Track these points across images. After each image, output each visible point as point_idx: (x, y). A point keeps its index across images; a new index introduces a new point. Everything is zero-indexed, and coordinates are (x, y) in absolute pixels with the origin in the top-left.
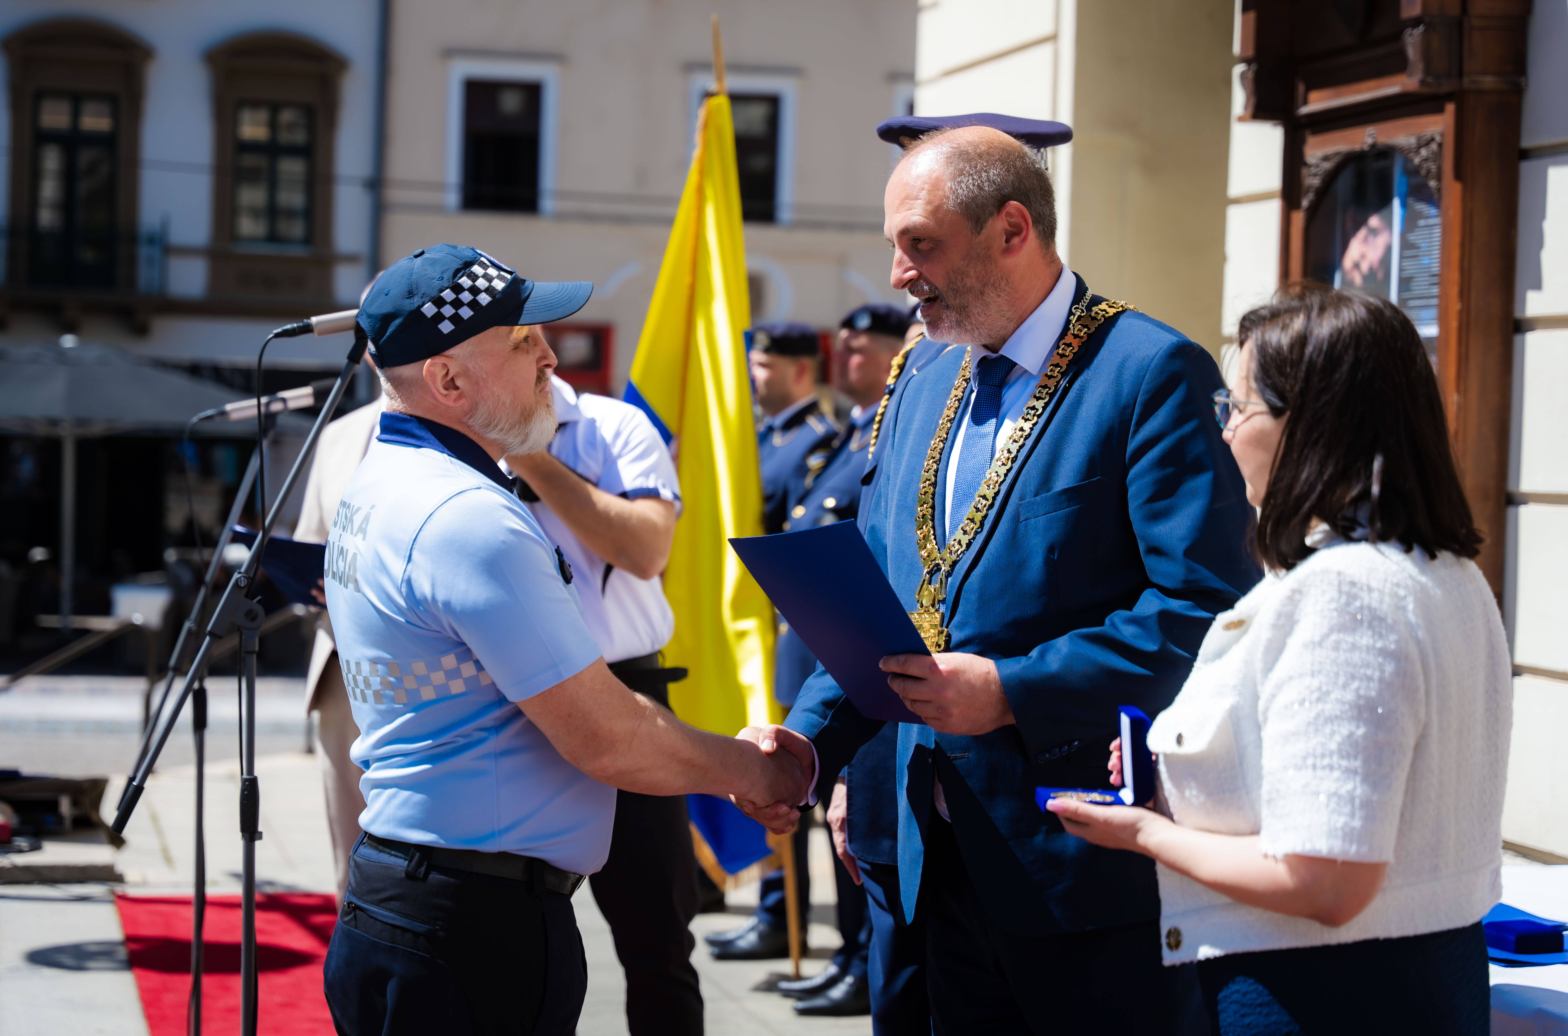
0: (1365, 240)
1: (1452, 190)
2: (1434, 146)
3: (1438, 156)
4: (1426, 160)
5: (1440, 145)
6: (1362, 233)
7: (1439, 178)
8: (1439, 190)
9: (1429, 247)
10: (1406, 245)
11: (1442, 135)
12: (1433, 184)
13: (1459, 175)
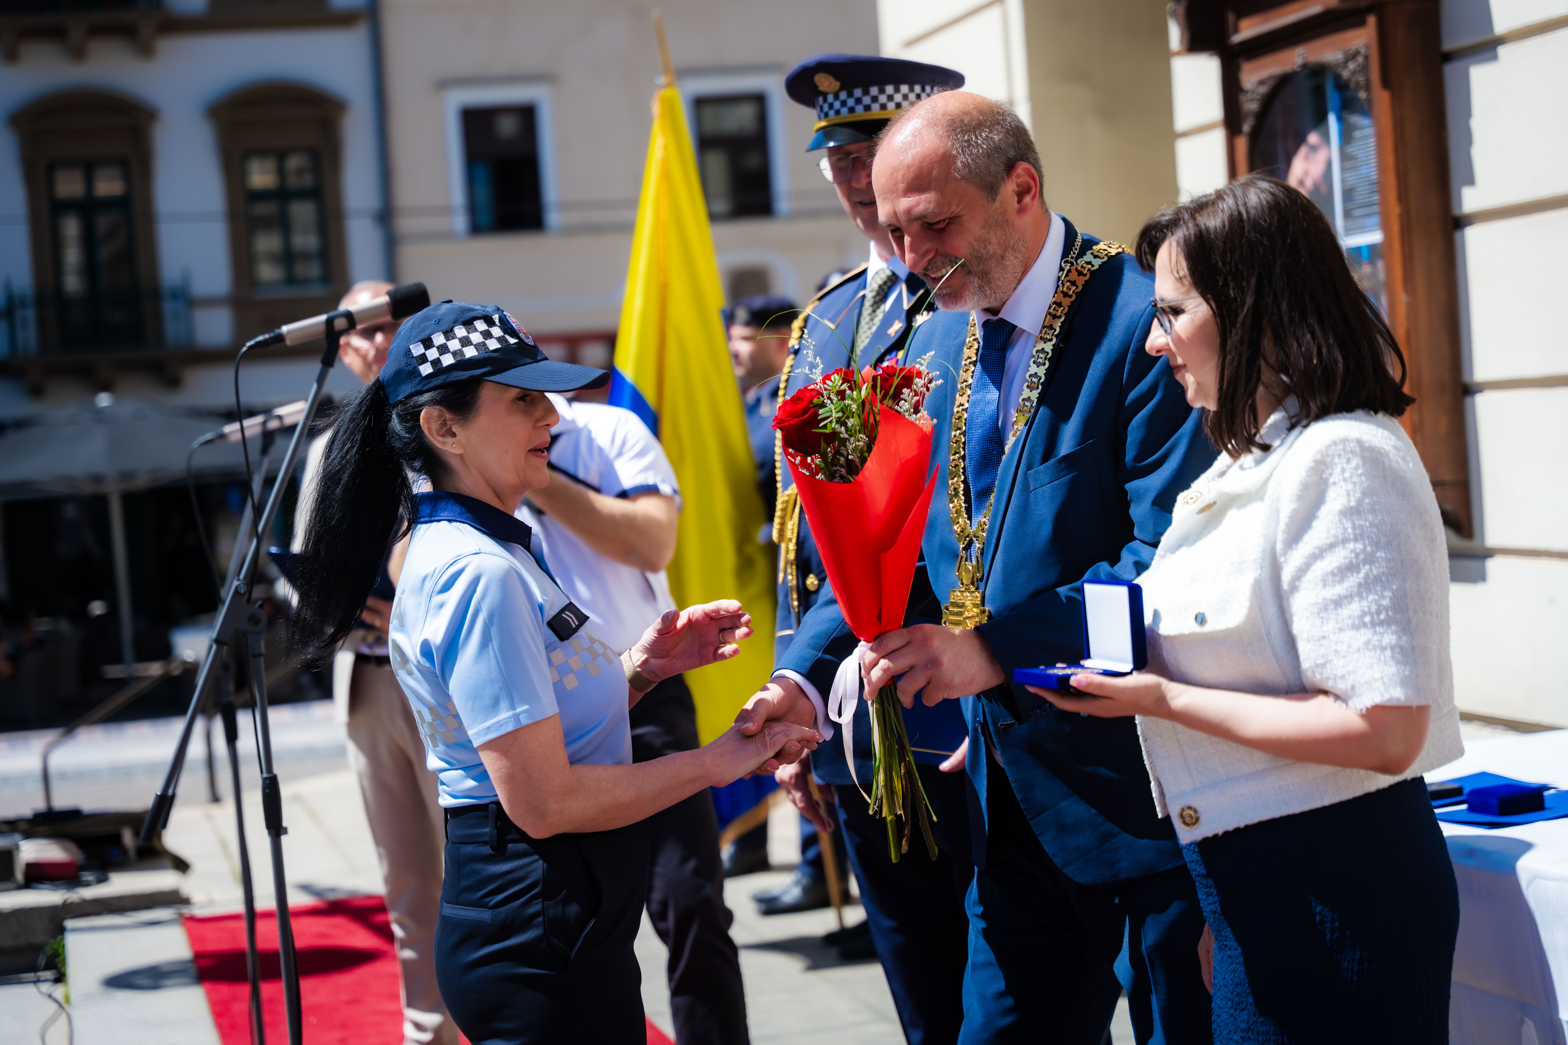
0: (1307, 158)
1: (1382, 99)
2: (1360, 59)
3: (1364, 68)
4: (1354, 73)
5: (1366, 57)
6: (1303, 151)
7: (1368, 88)
8: (1369, 100)
9: (1367, 156)
10: (1345, 157)
11: (1367, 47)
12: (1362, 95)
13: (1386, 83)
